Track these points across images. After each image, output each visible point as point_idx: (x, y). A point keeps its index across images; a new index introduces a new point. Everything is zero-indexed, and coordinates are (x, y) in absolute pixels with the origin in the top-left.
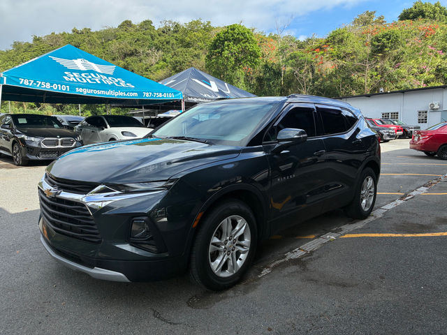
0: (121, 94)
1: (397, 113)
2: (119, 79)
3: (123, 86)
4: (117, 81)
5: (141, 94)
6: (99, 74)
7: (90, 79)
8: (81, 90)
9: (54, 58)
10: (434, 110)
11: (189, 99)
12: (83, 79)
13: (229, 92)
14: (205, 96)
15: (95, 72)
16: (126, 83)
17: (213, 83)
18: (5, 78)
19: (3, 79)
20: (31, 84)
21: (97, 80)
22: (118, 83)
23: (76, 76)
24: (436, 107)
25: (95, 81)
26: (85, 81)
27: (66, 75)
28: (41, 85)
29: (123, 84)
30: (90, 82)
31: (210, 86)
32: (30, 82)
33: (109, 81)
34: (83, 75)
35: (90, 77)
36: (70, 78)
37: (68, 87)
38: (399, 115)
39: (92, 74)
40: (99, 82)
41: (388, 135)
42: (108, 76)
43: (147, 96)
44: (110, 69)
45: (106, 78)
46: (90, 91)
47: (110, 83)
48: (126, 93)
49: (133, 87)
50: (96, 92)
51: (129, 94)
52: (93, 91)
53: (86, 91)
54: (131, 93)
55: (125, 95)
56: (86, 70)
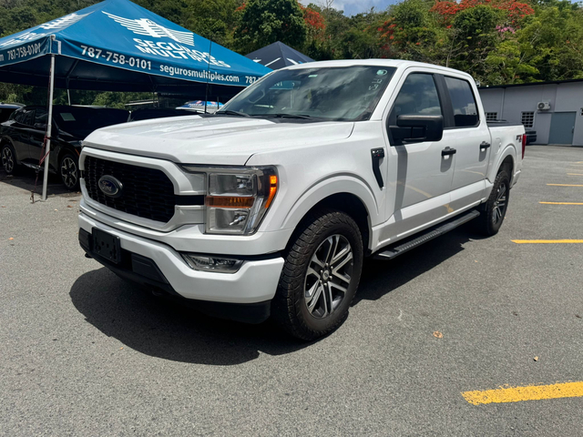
0: (218, 78)
1: (496, 114)
2: (205, 54)
3: (216, 64)
4: (204, 56)
5: (242, 78)
6: (179, 44)
7: (171, 51)
8: (166, 69)
9: (111, 16)
10: (542, 111)
12: (163, 51)
15: (174, 42)
16: (217, 59)
18: (60, 43)
19: (56, 44)
20: (97, 57)
21: (180, 53)
22: (207, 58)
23: (151, 45)
24: (546, 107)
25: (178, 55)
26: (167, 55)
27: (137, 44)
28: (112, 58)
29: (213, 60)
30: (173, 56)
32: (96, 53)
34: (159, 44)
35: (169, 48)
36: (144, 47)
37: (149, 63)
38: (497, 115)
39: (171, 44)
40: (186, 57)
42: (190, 48)
43: (251, 81)
44: (188, 37)
45: (189, 50)
46: (179, 71)
47: (199, 59)
48: (225, 77)
49: (229, 66)
50: (186, 73)
51: (228, 78)
52: (182, 72)
53: (173, 72)
54: (230, 77)
55: (223, 79)
56: (159, 36)
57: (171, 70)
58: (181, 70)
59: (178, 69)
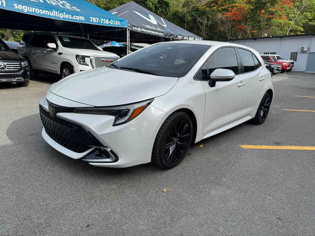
0: (67, 16)
2: (64, 2)
3: (69, 8)
4: (61, 3)
8: (20, 7)
10: (303, 52)
11: (134, 28)
13: (165, 26)
14: (147, 26)
16: (71, 6)
17: (151, 16)
22: (63, 5)
24: (305, 49)
29: (68, 6)
31: (150, 19)
33: (52, 2)
37: (4, 2)
40: (42, 1)
41: (277, 69)
43: (94, 21)
47: (54, 4)
48: (72, 16)
49: (79, 10)
51: (75, 17)
52: (35, 10)
53: (26, 9)
54: (77, 16)
55: (71, 18)
57: (25, 8)
58: (33, 9)
59: (31, 8)
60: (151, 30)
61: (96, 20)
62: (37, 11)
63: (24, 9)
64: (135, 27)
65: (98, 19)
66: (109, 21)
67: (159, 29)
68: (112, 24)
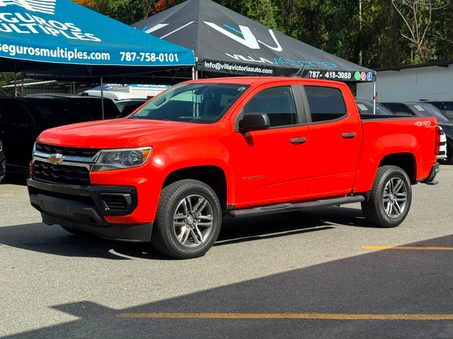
0: (79, 55)
2: (67, 24)
3: (80, 38)
4: (66, 29)
5: (115, 54)
6: (32, 13)
7: (16, 24)
8: (5, 48)
11: (207, 65)
12: (4, 25)
13: (279, 49)
14: (236, 57)
15: (23, 11)
16: (83, 32)
17: (245, 30)
21: (29, 26)
22: (69, 31)
25: (26, 29)
26: (9, 30)
29: (78, 33)
30: (18, 31)
31: (241, 36)
33: (51, 29)
35: (15, 20)
39: (18, 15)
40: (35, 31)
42: (47, 17)
43: (129, 58)
45: (44, 21)
46: (22, 50)
47: (55, 33)
48: (89, 55)
49: (98, 40)
50: (32, 51)
51: (94, 56)
52: (27, 51)
53: (14, 51)
54: (97, 54)
55: (86, 57)
56: (5, 5)
57: (12, 49)
58: (25, 48)
59: (21, 47)
60: (244, 65)
61: (132, 56)
62: (31, 51)
63: (11, 51)
64: (208, 62)
65: (135, 54)
66: (157, 56)
67: (263, 60)
68: (162, 61)
